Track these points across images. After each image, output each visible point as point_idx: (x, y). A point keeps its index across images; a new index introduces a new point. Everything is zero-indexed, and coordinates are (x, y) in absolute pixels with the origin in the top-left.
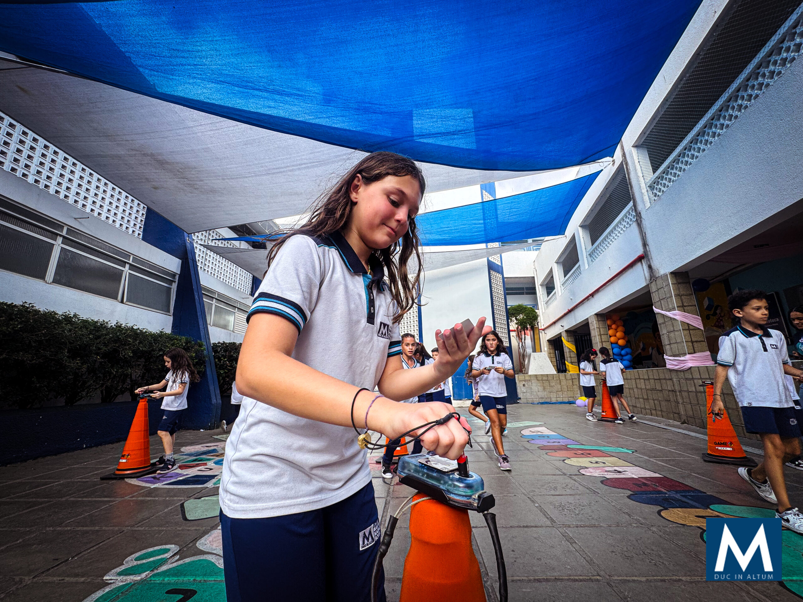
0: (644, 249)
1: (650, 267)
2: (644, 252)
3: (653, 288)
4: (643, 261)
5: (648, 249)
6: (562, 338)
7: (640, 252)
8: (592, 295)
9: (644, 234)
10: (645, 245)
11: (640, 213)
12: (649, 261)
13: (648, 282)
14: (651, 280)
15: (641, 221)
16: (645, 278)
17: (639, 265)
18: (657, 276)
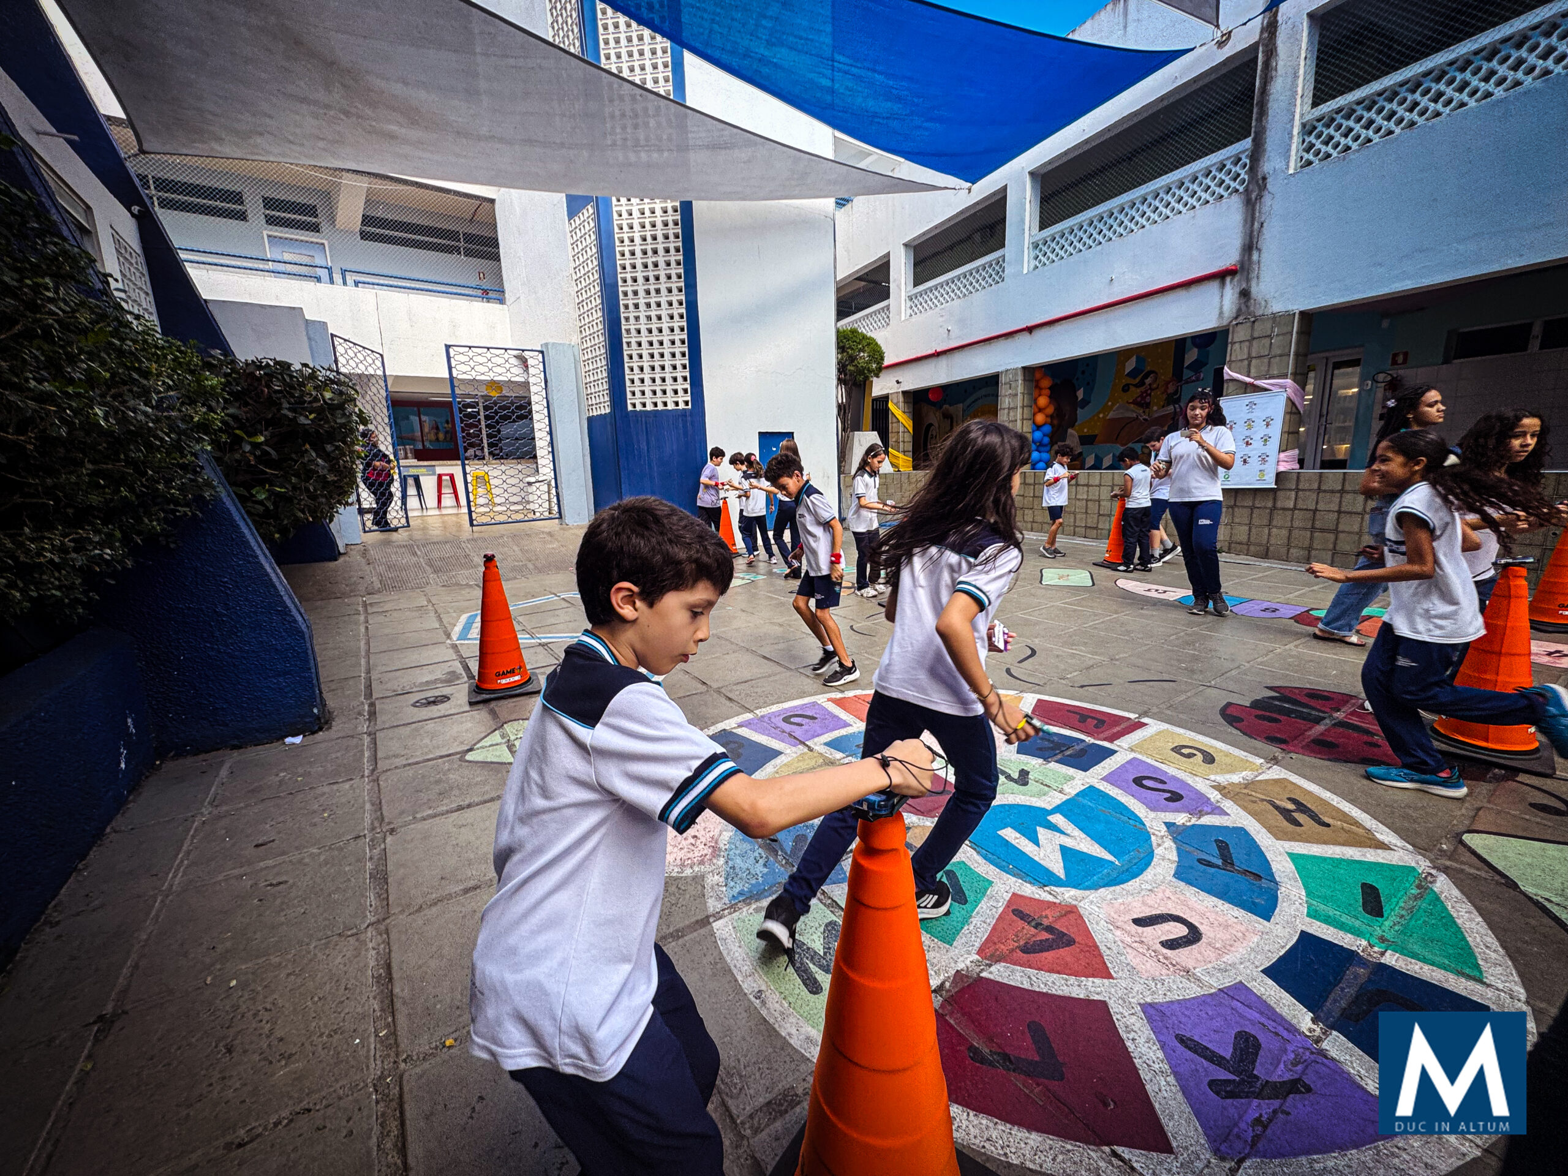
0: (1243, 254)
1: (1245, 294)
2: (1242, 262)
3: (1240, 334)
4: (1228, 279)
5: (1255, 257)
6: (890, 405)
7: (1230, 258)
8: (1030, 330)
9: (1256, 225)
10: (1250, 246)
11: (1264, 179)
12: (1248, 280)
13: (1225, 322)
14: (1236, 318)
15: (1260, 197)
16: (1221, 313)
17: (1214, 286)
18: (1259, 312)
